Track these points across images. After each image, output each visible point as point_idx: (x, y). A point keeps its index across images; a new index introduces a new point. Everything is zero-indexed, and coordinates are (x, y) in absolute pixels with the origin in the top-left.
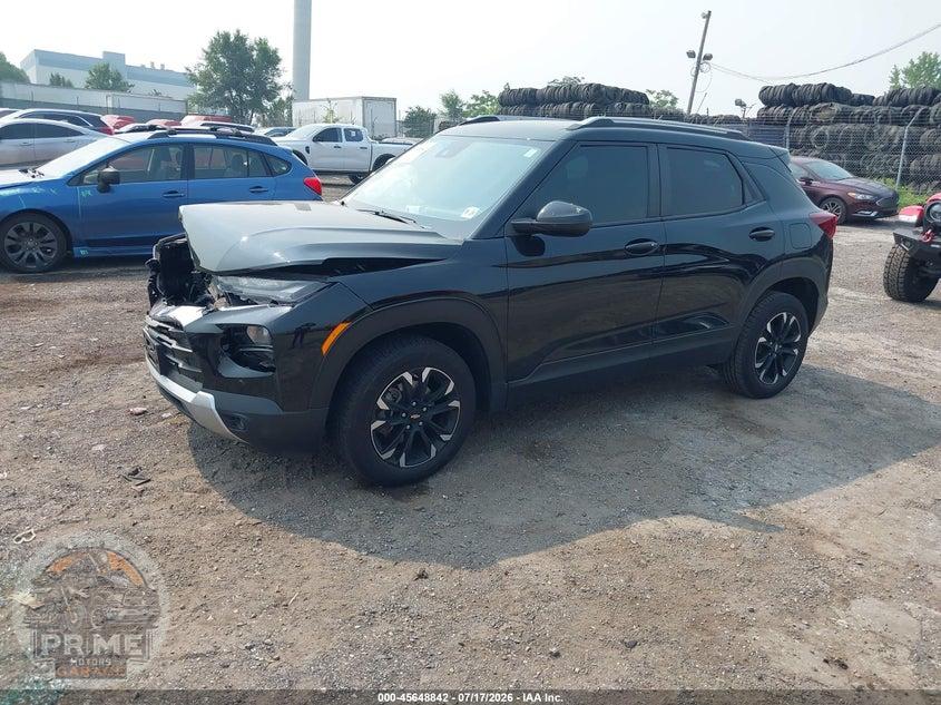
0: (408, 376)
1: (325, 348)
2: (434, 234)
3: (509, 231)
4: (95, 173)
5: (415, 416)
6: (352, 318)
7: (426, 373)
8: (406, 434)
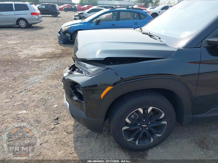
0: (141, 110)
1: (102, 96)
2: (165, 45)
3: (204, 44)
4: (95, 20)
5: (144, 126)
6: (114, 84)
7: (150, 109)
8: (140, 132)
